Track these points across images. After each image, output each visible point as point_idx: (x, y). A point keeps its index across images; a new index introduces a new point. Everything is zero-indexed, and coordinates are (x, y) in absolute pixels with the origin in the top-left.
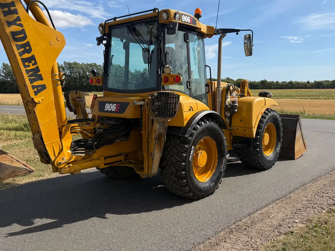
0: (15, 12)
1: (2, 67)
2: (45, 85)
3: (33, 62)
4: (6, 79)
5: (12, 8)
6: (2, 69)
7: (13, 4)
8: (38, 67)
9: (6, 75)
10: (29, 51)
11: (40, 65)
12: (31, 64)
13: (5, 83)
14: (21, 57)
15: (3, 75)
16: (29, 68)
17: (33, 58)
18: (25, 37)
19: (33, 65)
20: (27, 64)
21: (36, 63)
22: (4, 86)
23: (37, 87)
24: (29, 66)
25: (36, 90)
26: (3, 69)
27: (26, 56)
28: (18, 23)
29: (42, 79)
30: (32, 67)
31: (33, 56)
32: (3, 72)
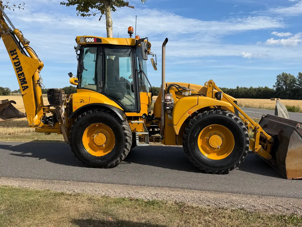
0: (16, 53)
1: (297, 76)
2: (28, 86)
3: (23, 75)
4: (301, 87)
5: (15, 52)
6: (297, 78)
7: (15, 50)
8: (25, 78)
9: (300, 83)
10: (21, 70)
11: (26, 76)
12: (22, 76)
13: (299, 91)
14: (18, 73)
15: (298, 83)
16: (21, 78)
17: (23, 73)
18: (20, 64)
19: (23, 77)
20: (20, 76)
21: (24, 76)
22: (298, 93)
23: (24, 87)
24: (21, 77)
25: (23, 88)
26: (299, 78)
27: (20, 72)
28: (17, 58)
29: (26, 83)
30: (22, 78)
31: (23, 72)
32: (298, 80)
